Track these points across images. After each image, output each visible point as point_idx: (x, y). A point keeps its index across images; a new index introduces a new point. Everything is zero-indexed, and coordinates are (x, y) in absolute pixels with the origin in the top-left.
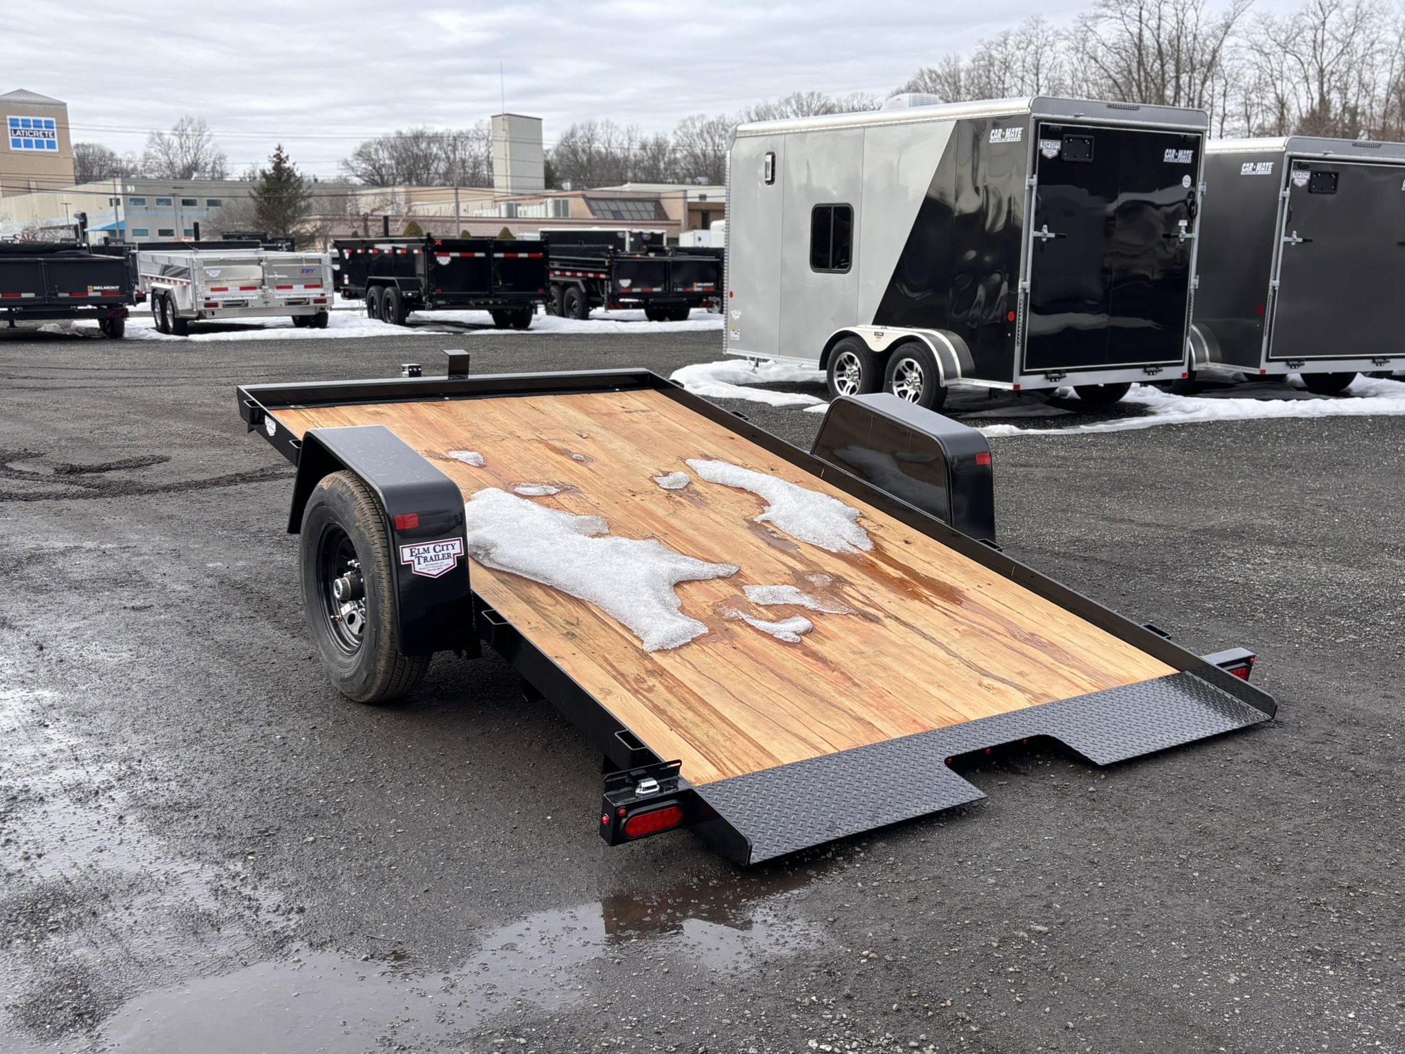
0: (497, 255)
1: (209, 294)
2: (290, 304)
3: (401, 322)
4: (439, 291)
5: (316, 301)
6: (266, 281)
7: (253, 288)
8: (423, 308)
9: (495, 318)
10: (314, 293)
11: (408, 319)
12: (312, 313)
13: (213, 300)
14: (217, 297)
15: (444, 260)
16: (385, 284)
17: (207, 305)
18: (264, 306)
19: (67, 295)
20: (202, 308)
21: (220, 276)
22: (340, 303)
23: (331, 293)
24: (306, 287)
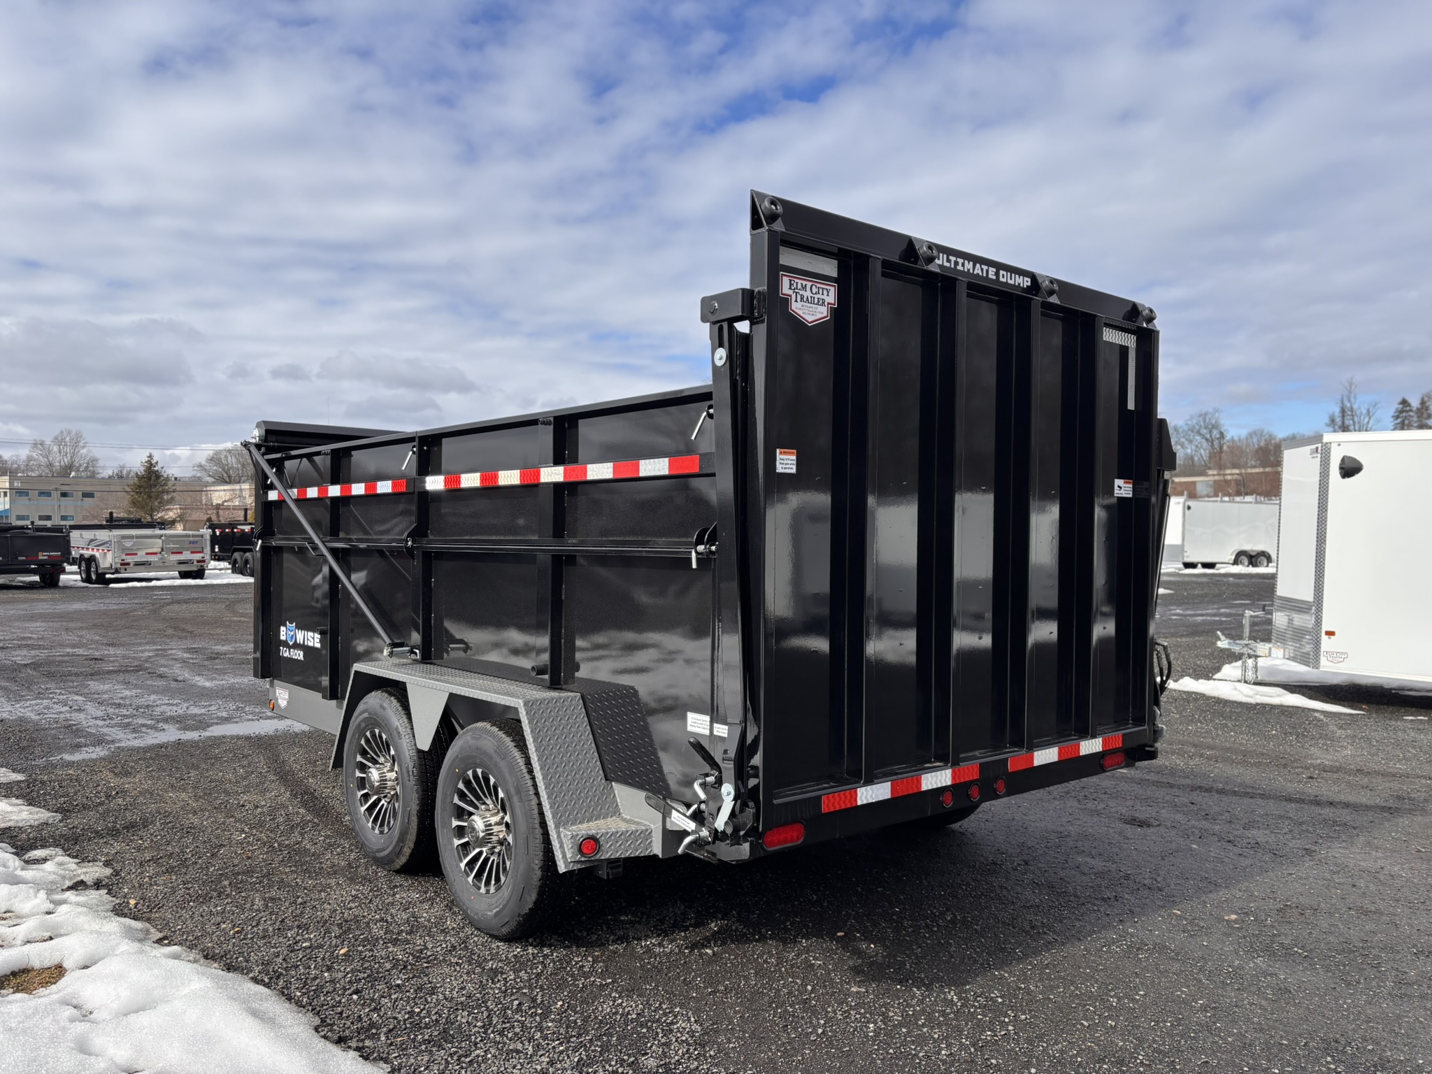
1: (124, 557)
2: (180, 563)
5: (198, 561)
6: (165, 549)
7: (156, 554)
10: (198, 556)
12: (196, 569)
13: (126, 561)
14: (129, 559)
17: (122, 564)
18: (162, 565)
19: (24, 558)
20: (119, 566)
21: (132, 546)
22: (213, 564)
23: (207, 557)
24: (192, 552)
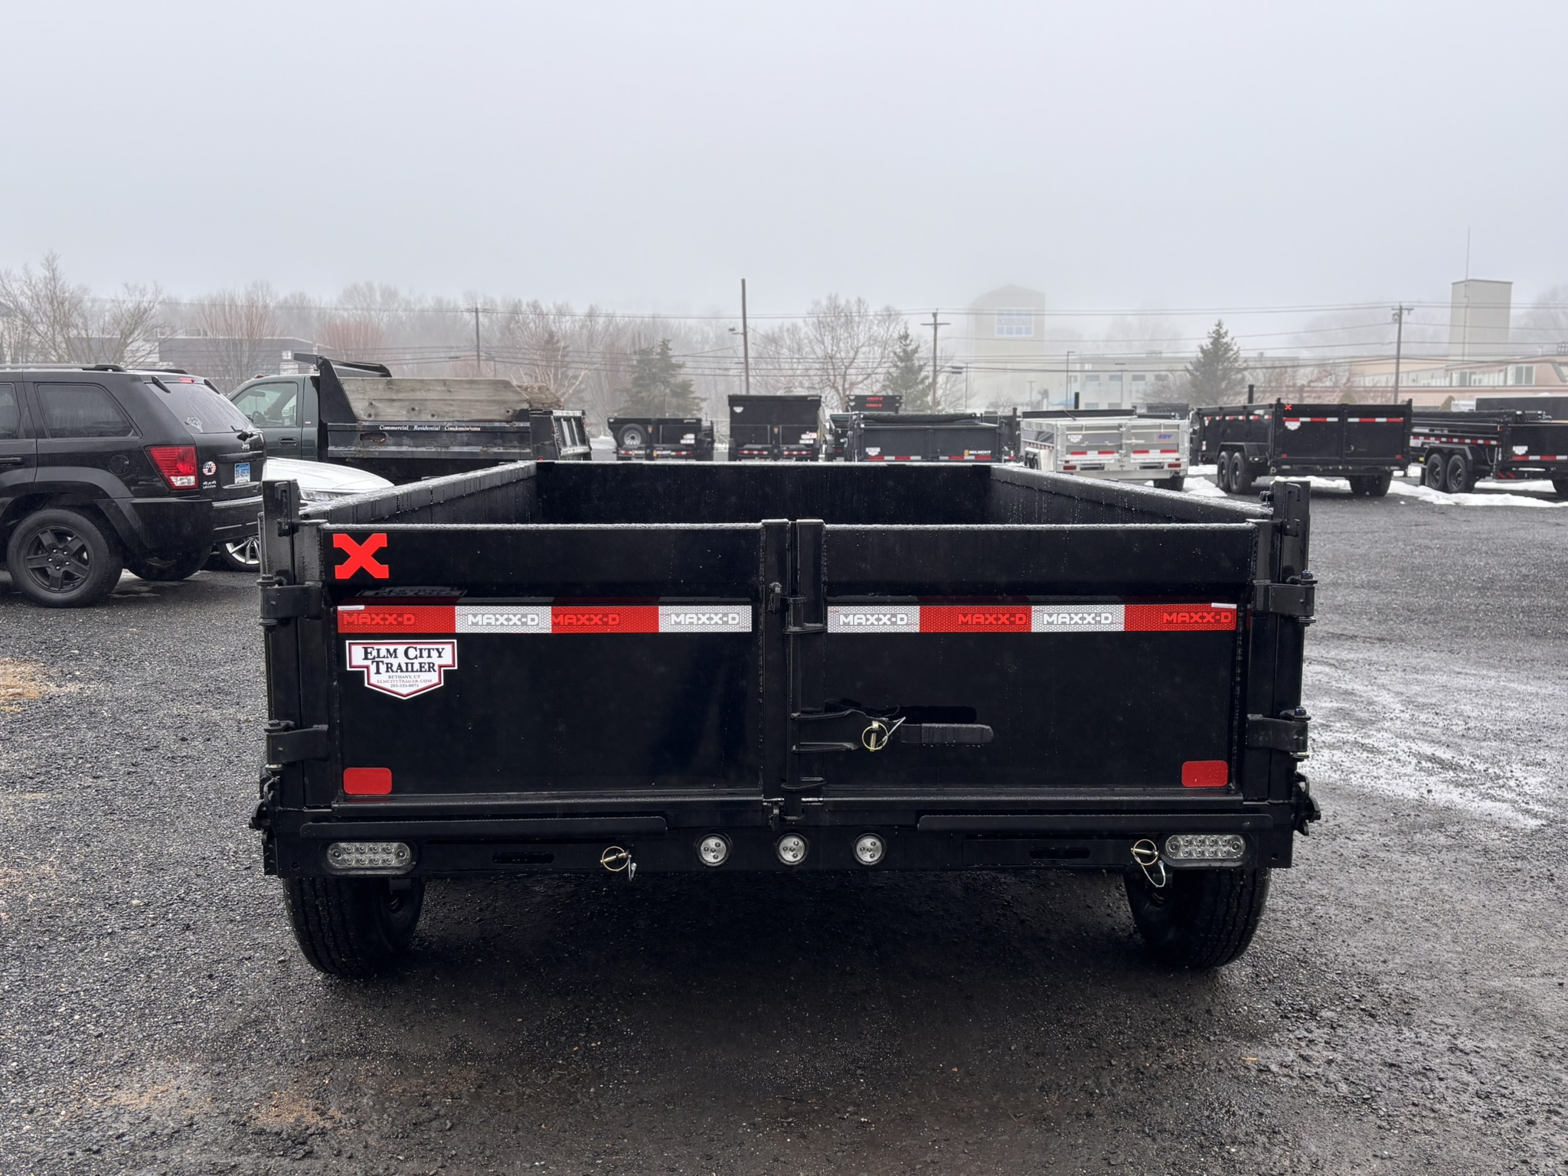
0: (1351, 420)
2: (1144, 467)
4: (1284, 456)
5: (1170, 466)
6: (1124, 447)
7: (1112, 452)
9: (1353, 487)
10: (1169, 458)
12: (1166, 476)
13: (1071, 463)
14: (1076, 460)
15: (1293, 425)
18: (1120, 469)
19: (946, 458)
21: (1082, 441)
22: (1192, 470)
23: (1185, 459)
24: (1162, 452)
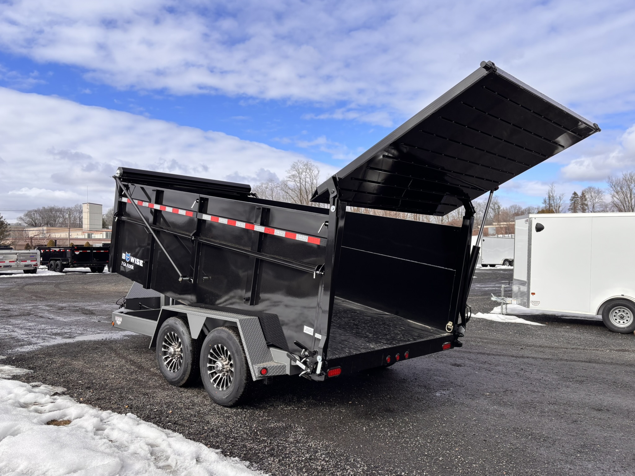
0: (94, 251)
2: (25, 266)
3: (61, 271)
4: (75, 262)
5: (34, 265)
6: (18, 260)
7: (14, 262)
8: (69, 267)
9: (91, 270)
10: (34, 263)
11: (64, 271)
12: (31, 269)
14: (2, 264)
15: (77, 253)
16: (56, 260)
18: (16, 267)
21: (3, 258)
22: (40, 266)
23: (39, 263)
24: (31, 261)
